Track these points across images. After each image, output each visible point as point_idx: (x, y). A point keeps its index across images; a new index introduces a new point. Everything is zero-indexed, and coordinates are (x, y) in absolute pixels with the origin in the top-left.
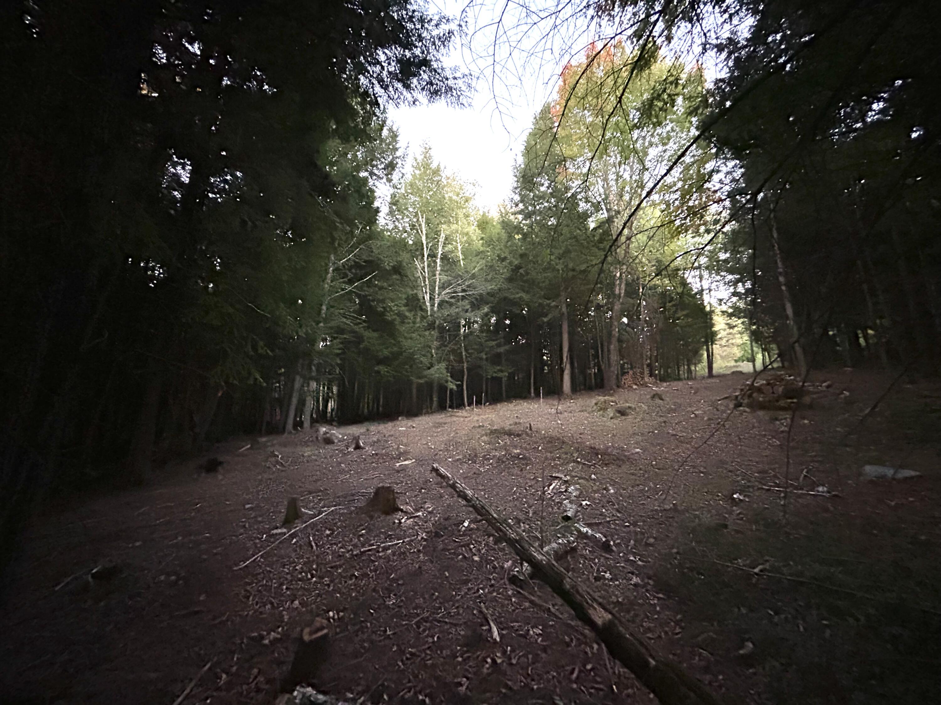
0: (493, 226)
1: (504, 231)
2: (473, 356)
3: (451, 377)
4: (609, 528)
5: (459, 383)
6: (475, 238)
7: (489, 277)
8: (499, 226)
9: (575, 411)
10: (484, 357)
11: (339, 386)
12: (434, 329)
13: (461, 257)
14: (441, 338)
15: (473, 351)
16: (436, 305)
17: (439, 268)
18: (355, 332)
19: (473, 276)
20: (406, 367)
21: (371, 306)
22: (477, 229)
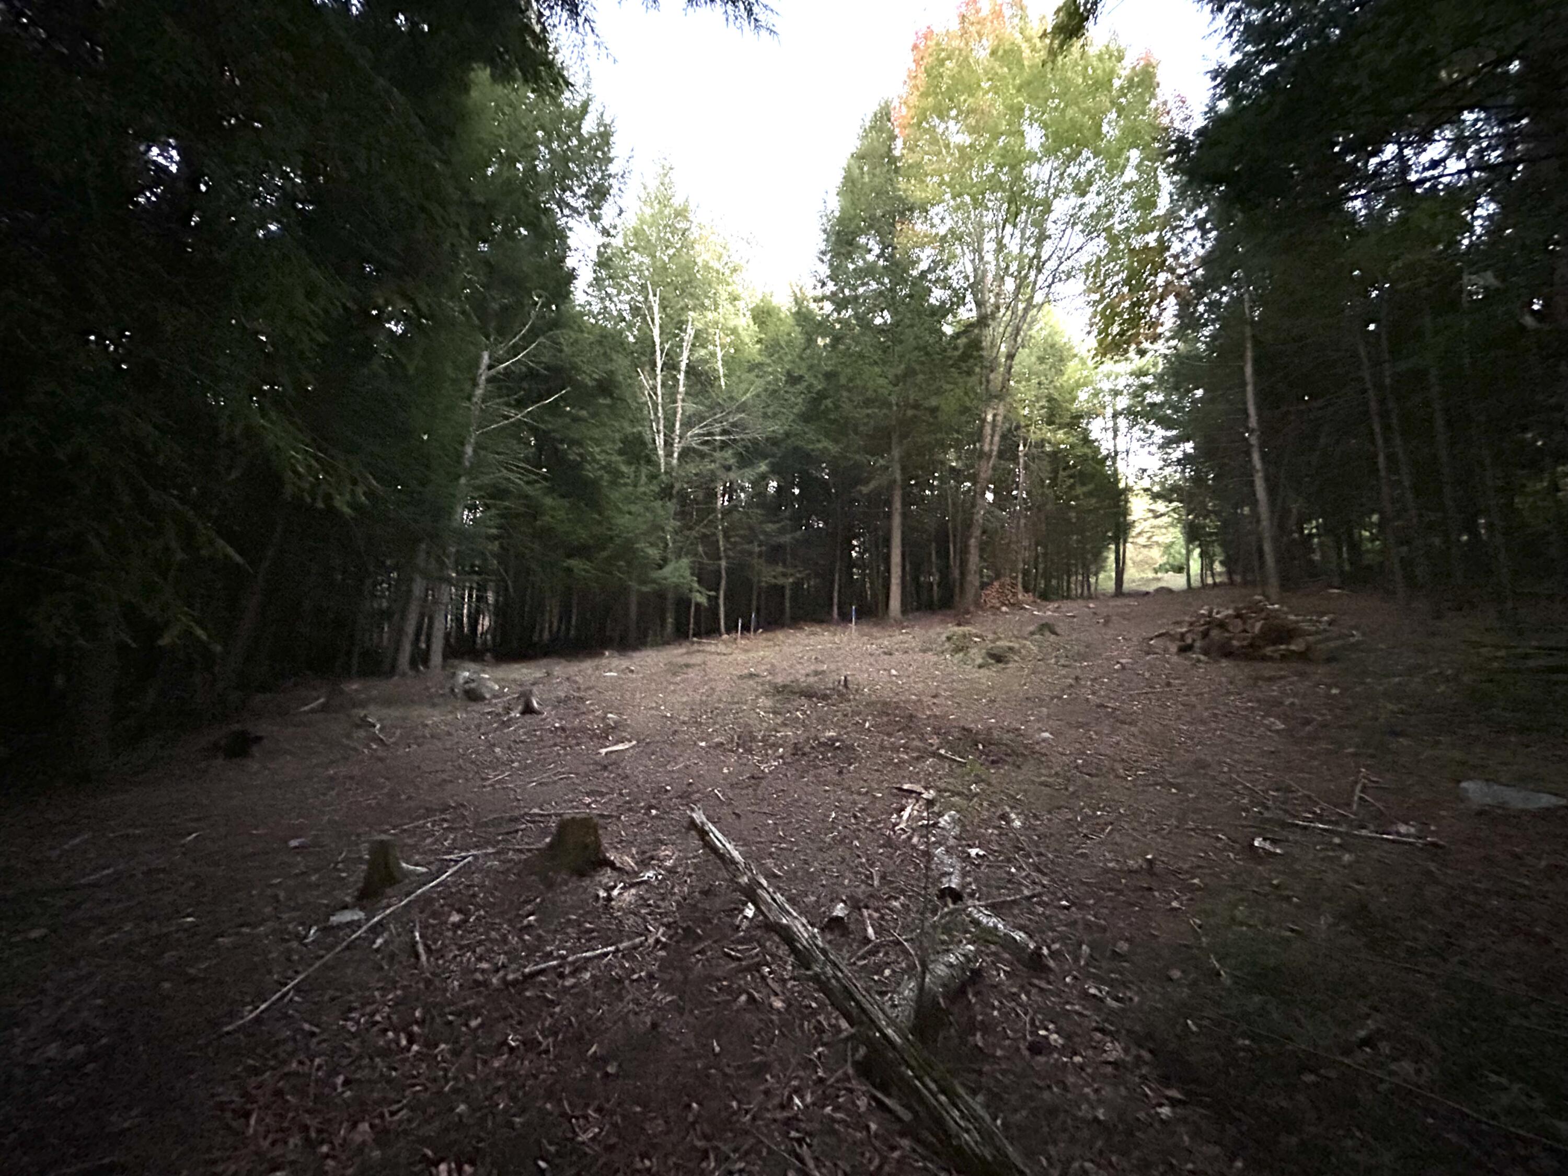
0: (780, 319)
1: (798, 329)
2: (739, 548)
3: (699, 582)
4: (1032, 913)
5: (713, 593)
6: (747, 340)
7: (770, 411)
8: (791, 321)
9: (912, 649)
10: (757, 549)
11: (497, 593)
12: (671, 497)
13: (721, 371)
14: (682, 514)
15: (737, 539)
16: (676, 455)
17: (682, 389)
18: (527, 497)
19: (742, 408)
20: (622, 563)
21: (556, 450)
22: (751, 323)
